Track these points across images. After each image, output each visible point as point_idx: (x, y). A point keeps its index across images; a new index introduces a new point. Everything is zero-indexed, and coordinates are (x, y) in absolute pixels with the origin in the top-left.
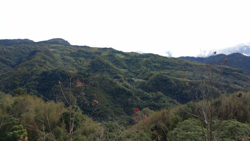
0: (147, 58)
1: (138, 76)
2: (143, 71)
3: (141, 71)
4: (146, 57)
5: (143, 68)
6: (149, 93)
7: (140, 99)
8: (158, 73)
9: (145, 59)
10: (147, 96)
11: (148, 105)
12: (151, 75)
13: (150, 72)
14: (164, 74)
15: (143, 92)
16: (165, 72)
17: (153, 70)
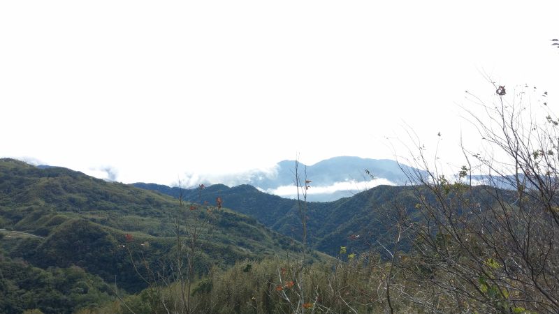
0: (50, 178)
1: (19, 224)
2: (35, 211)
3: (30, 210)
4: (49, 176)
5: (37, 204)
6: (45, 268)
7: (17, 287)
8: (76, 217)
9: (44, 181)
10: (39, 278)
11: (40, 302)
12: (57, 222)
13: (56, 214)
14: (93, 220)
15: (27, 266)
16: (96, 217)
17: (65, 210)
